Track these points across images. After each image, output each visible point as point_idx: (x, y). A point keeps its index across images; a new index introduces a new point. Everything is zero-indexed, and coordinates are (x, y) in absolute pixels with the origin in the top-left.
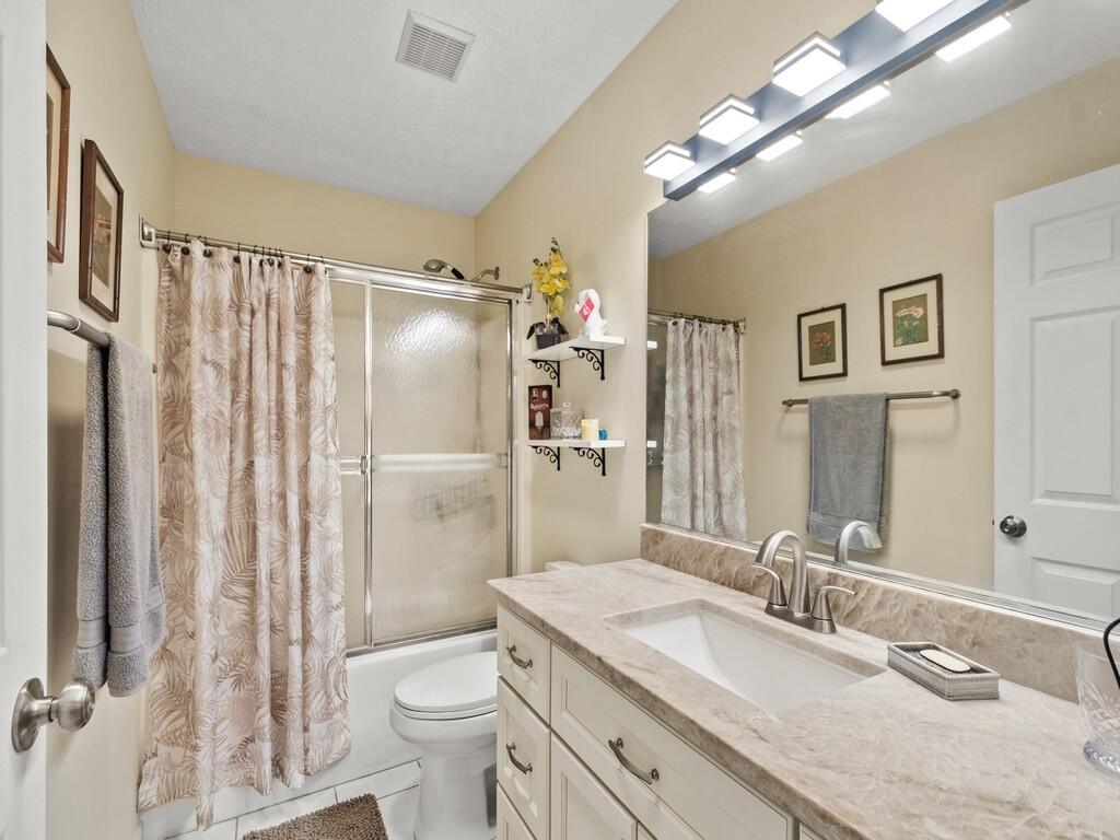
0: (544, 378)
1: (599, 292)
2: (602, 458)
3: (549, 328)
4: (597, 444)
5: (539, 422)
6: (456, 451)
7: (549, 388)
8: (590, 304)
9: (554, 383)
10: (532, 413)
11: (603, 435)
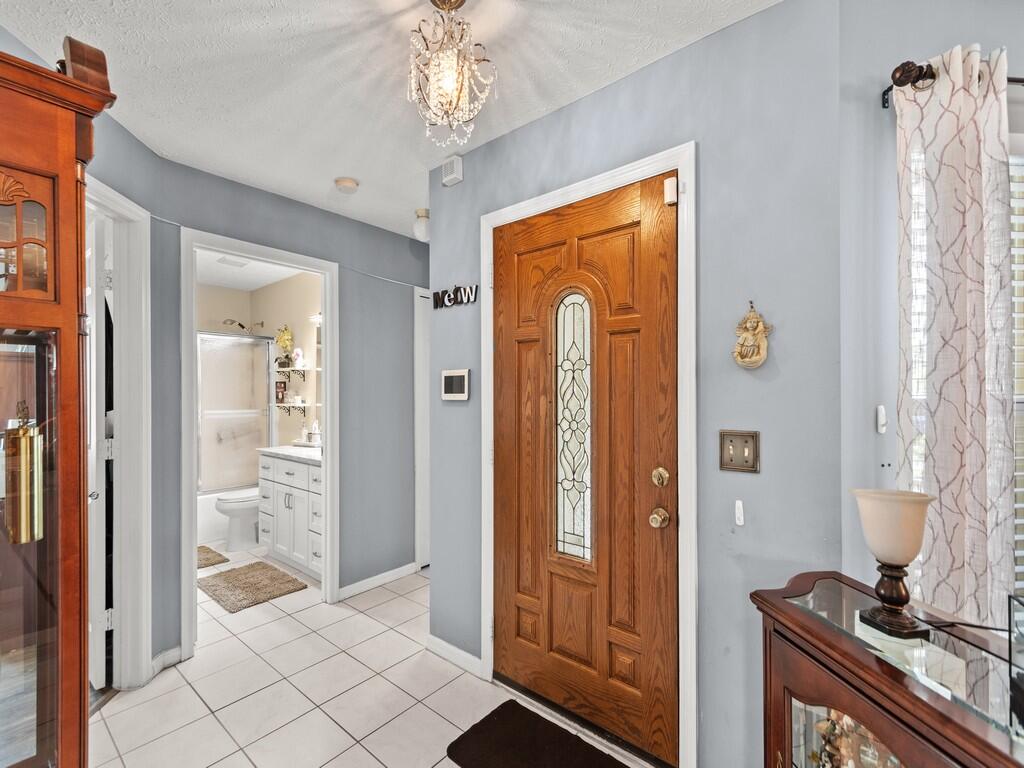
0: (282, 378)
1: (303, 350)
2: (304, 411)
3: (284, 360)
4: (302, 405)
5: (280, 396)
6: (243, 409)
7: (285, 383)
8: (298, 355)
9: (287, 381)
10: (277, 393)
11: (303, 402)
